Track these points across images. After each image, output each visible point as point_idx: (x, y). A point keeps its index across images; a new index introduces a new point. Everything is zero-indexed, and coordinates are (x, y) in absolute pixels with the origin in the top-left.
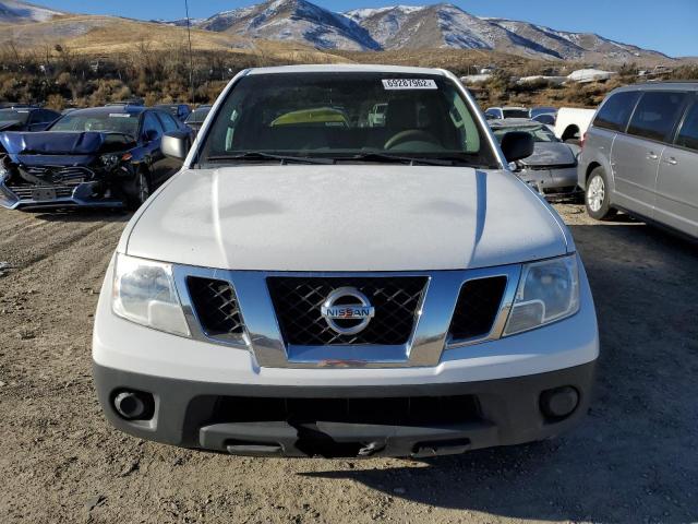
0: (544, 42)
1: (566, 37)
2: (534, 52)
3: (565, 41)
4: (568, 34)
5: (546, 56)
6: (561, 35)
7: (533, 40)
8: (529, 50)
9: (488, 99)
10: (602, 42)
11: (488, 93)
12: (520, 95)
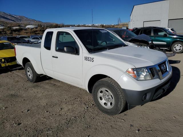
0: (9, 17)
1: (15, 16)
2: (7, 20)
3: (15, 17)
4: (16, 16)
5: (11, 21)
6: (14, 16)
7: (6, 17)
8: (5, 19)
9: (6, 34)
10: (26, 18)
11: (5, 32)
12: (16, 32)
